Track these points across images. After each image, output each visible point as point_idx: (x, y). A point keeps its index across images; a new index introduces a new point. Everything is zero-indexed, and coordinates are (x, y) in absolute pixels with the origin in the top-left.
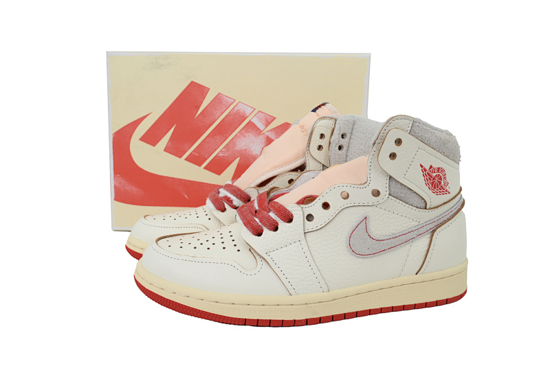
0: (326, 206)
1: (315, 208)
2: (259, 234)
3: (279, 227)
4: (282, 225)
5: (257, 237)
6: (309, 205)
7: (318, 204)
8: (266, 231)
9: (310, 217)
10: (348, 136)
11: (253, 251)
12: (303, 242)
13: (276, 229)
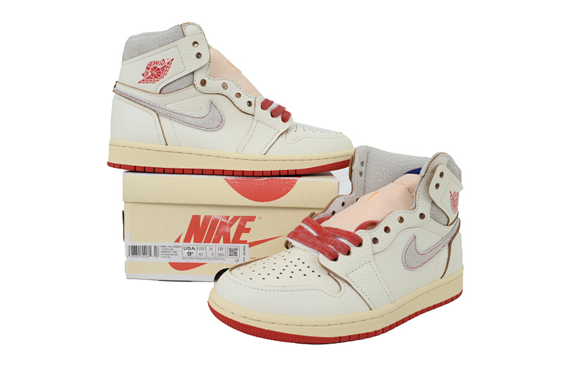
0: (387, 230)
1: (378, 232)
2: (335, 259)
3: (351, 251)
4: (354, 249)
5: (334, 262)
6: (374, 230)
7: (381, 228)
8: (341, 257)
9: (375, 241)
10: (365, 163)
11: (332, 275)
12: (372, 263)
13: (348, 253)
